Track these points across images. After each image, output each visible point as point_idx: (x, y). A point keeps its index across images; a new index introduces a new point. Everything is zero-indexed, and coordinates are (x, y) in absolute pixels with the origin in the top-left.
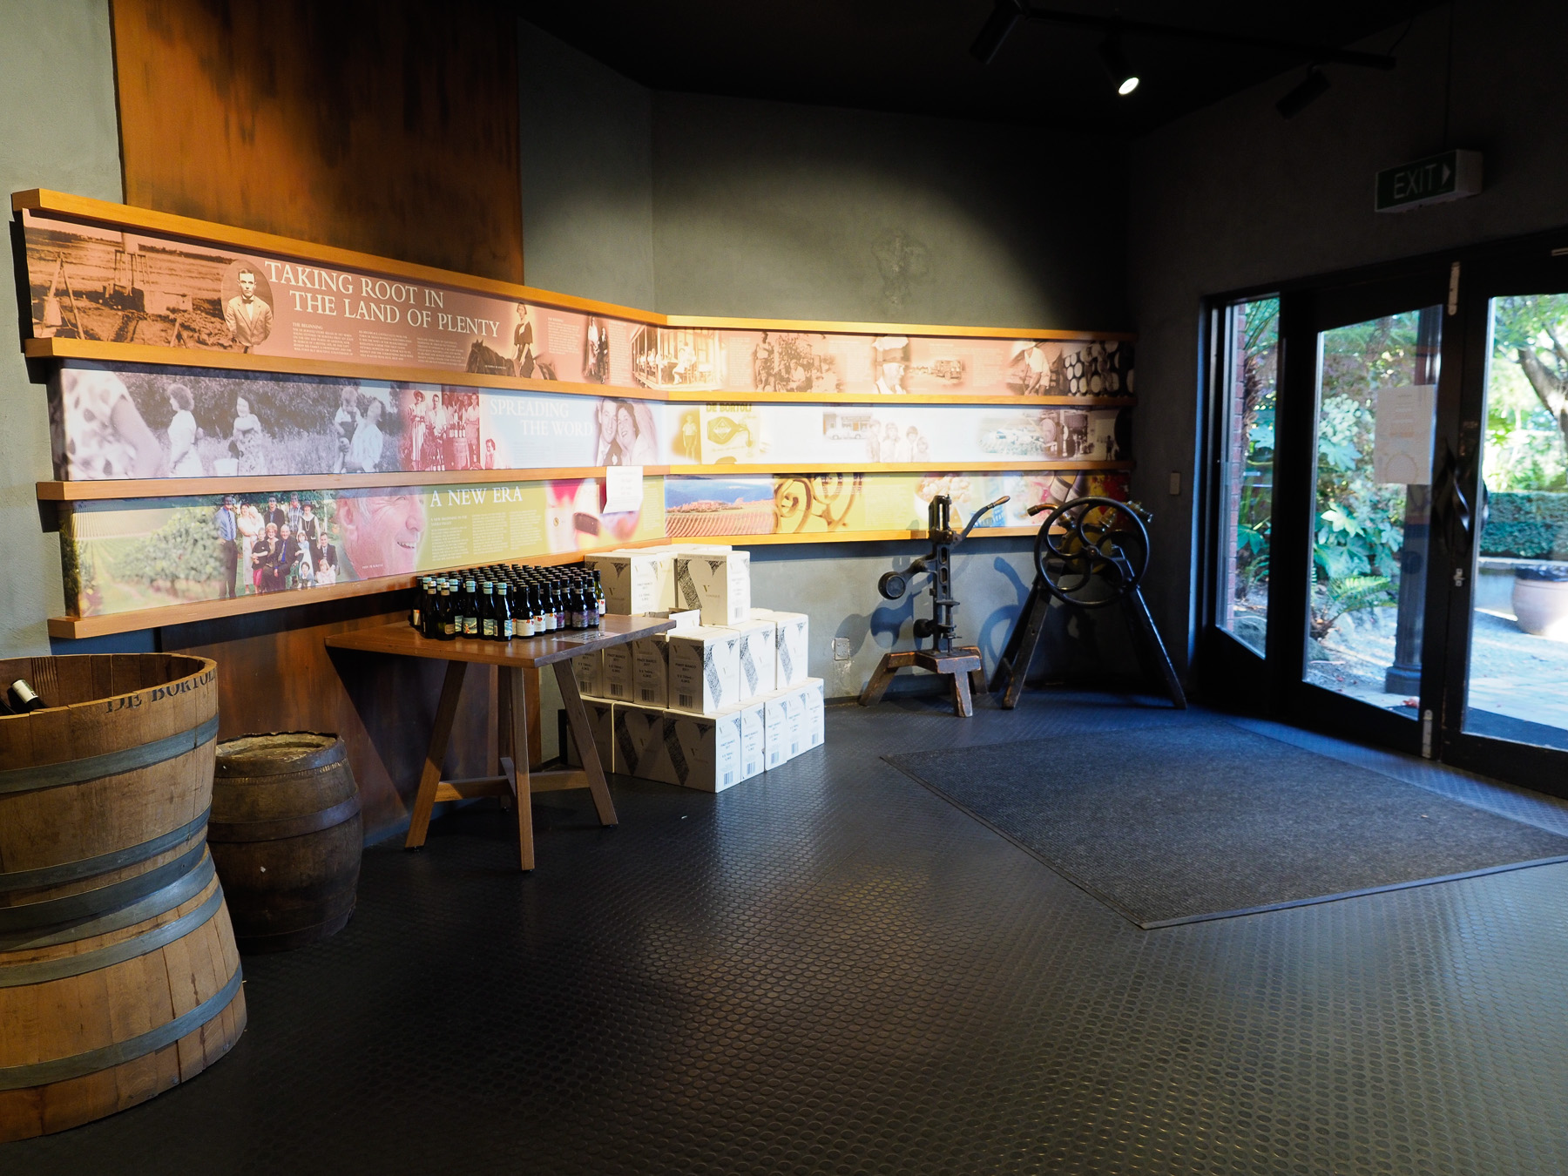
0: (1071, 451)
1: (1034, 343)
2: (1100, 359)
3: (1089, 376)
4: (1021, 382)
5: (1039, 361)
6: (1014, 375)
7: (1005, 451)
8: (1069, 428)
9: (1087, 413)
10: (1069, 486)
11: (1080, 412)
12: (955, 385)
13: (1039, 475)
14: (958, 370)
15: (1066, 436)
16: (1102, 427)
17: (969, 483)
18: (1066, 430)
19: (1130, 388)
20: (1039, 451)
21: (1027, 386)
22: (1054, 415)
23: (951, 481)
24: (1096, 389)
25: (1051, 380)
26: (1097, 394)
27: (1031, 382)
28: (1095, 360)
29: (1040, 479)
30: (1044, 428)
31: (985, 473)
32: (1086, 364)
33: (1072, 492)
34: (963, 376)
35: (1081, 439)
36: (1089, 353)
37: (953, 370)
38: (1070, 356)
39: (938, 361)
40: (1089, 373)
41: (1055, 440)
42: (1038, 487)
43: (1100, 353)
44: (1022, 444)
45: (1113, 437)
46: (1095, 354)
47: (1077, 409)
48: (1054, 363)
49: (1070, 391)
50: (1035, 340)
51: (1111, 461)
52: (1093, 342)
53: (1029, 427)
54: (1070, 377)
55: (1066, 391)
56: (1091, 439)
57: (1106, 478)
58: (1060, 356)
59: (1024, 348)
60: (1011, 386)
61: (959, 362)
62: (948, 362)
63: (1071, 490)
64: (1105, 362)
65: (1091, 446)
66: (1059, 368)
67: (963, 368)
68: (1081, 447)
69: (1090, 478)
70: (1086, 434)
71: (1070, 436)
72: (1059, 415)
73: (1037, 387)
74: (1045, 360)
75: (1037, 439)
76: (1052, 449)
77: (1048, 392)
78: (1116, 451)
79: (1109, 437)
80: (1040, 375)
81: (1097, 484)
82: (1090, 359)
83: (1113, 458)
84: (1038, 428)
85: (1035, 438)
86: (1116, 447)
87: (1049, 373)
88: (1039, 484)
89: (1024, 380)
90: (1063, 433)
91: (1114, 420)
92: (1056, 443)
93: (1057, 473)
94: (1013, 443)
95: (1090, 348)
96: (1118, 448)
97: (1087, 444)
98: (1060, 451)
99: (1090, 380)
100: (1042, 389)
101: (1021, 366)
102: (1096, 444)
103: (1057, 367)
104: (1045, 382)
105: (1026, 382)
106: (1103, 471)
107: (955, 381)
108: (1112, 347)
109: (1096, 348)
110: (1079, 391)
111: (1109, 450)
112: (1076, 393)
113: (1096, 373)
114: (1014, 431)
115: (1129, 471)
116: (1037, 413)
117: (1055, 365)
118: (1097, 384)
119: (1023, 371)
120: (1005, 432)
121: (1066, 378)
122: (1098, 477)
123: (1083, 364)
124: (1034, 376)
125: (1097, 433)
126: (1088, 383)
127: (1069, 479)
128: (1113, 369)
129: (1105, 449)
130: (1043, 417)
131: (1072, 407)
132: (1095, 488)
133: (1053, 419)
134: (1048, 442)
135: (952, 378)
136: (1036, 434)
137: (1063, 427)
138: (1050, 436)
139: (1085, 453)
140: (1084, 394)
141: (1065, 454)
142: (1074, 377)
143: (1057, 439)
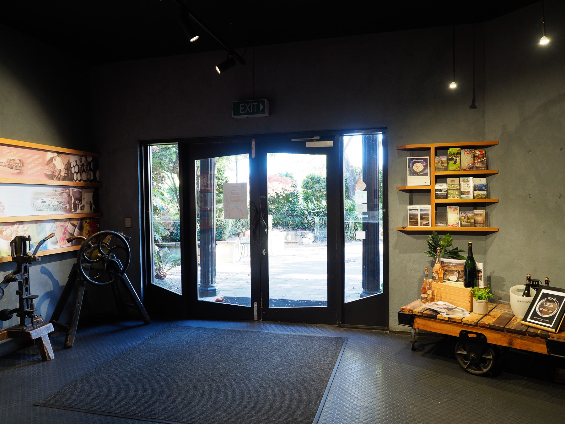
0: (76, 209)
1: (57, 154)
2: (85, 165)
3: (81, 172)
4: (52, 174)
5: (59, 163)
6: (48, 170)
7: (46, 210)
8: (74, 197)
9: (81, 190)
10: (75, 226)
11: (78, 190)
12: (18, 173)
13: (62, 221)
14: (20, 165)
15: (73, 201)
16: (87, 197)
17: (28, 228)
18: (73, 198)
19: (98, 179)
20: (62, 209)
21: (55, 176)
22: (67, 191)
23: (18, 227)
24: (84, 179)
25: (65, 173)
26: (85, 181)
27: (57, 174)
28: (83, 165)
29: (62, 223)
30: (64, 197)
31: (36, 222)
32: (80, 166)
33: (76, 229)
34: (22, 169)
35: (79, 203)
36: (81, 161)
37: (17, 165)
38: (73, 162)
39: (8, 159)
40: (81, 171)
41: (68, 204)
42: (62, 227)
43: (85, 162)
44: (53, 206)
45: (92, 202)
46: (83, 162)
47: (77, 188)
48: (66, 165)
49: (74, 179)
50: (58, 152)
51: (92, 213)
52: (82, 156)
53: (57, 197)
54: (73, 172)
55: (72, 179)
56: (83, 203)
57: (90, 221)
58: (69, 162)
59: (53, 156)
60: (47, 176)
61: (20, 161)
62: (14, 160)
63: (76, 228)
64: (87, 166)
65: (84, 206)
66: (68, 167)
67: (22, 164)
68: (79, 206)
69: (84, 222)
70: (81, 200)
71: (75, 201)
72: (69, 191)
73: (59, 176)
74: (62, 163)
75: (60, 203)
76: (67, 208)
77: (64, 179)
78: (94, 208)
79: (91, 202)
80: (60, 170)
81: (87, 224)
82: (81, 164)
83: (93, 212)
84: (60, 197)
85: (59, 202)
86: (93, 206)
87: (64, 170)
88: (62, 226)
89: (53, 173)
90: (71, 200)
91: (92, 194)
92: (69, 205)
93: (70, 220)
94: (49, 205)
95: (81, 159)
96: (94, 207)
97: (82, 205)
98: (71, 209)
99: (82, 175)
100: (61, 178)
101: (51, 165)
102: (85, 205)
103: (67, 167)
104: (63, 174)
105: (54, 174)
106: (89, 218)
107: (18, 171)
108: (90, 159)
109: (83, 159)
110: (78, 179)
111: (91, 208)
112: (76, 180)
113: (84, 171)
114: (50, 199)
115: (99, 218)
116: (60, 189)
117: (67, 166)
118: (84, 176)
119: (52, 168)
120: (46, 200)
121: (72, 173)
122: (87, 221)
123: (78, 166)
124: (57, 171)
125: (86, 200)
126: (81, 176)
127: (75, 222)
128: (90, 170)
129: (89, 208)
130: (62, 191)
131: (75, 187)
132: (86, 226)
133: (67, 193)
134: (65, 205)
135: (17, 169)
136: (60, 201)
137: (72, 197)
138: (66, 201)
139: (81, 209)
140: (80, 181)
141: (73, 210)
142: (75, 172)
143: (69, 203)
